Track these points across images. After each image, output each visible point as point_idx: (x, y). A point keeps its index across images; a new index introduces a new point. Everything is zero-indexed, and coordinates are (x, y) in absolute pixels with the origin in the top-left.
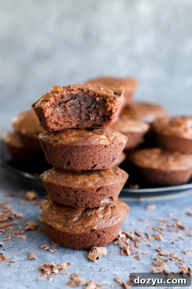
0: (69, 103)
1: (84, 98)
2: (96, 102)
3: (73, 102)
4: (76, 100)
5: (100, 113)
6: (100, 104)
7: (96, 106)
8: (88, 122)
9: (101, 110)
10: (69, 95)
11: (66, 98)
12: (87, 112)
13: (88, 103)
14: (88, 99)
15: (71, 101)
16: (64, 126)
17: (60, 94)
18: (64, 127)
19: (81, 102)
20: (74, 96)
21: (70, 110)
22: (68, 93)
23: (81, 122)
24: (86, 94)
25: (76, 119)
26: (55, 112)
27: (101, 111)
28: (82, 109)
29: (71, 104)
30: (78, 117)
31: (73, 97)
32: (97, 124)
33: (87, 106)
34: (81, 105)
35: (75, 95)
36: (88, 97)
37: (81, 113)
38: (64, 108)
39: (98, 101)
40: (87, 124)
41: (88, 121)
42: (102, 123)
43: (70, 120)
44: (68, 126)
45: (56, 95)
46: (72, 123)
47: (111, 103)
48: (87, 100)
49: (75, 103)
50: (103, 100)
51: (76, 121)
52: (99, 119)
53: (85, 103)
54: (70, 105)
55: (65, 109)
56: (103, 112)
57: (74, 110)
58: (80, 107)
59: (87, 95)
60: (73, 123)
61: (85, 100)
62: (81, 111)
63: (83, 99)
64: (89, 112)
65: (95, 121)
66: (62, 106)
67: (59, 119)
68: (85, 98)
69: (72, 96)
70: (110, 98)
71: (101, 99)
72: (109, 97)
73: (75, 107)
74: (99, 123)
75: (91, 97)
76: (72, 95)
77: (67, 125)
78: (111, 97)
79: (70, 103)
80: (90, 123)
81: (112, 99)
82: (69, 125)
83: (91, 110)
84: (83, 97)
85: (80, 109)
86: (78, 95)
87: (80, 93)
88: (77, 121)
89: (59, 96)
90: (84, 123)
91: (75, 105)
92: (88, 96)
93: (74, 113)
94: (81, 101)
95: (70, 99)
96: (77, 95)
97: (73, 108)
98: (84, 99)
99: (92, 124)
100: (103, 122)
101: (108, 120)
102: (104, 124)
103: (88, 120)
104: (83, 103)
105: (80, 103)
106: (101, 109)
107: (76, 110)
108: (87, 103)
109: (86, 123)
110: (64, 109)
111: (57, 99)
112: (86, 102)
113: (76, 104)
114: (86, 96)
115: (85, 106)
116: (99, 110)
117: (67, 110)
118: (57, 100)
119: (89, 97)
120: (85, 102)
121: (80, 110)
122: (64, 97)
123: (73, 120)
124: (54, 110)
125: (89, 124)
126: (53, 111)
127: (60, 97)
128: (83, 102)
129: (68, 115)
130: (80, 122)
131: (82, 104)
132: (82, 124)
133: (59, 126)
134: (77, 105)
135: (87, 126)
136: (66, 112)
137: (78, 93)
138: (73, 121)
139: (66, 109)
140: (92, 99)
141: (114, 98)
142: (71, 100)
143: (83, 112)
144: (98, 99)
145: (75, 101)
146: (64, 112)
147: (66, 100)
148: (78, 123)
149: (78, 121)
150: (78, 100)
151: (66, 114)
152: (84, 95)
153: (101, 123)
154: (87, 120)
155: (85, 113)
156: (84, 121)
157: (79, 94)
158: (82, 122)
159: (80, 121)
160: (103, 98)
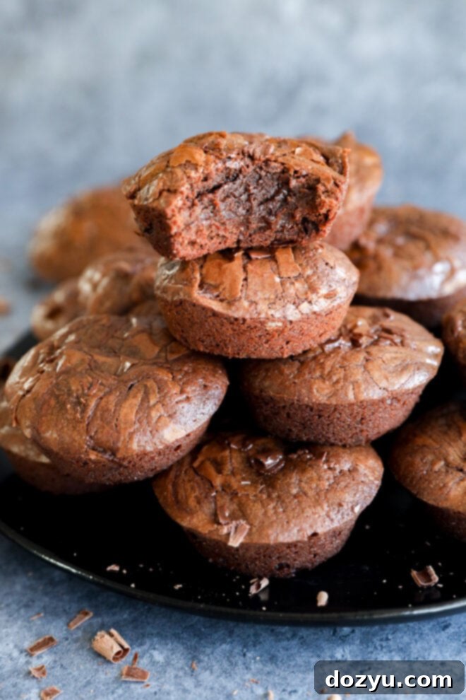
0: (221, 191)
1: (257, 177)
2: (289, 190)
3: (230, 189)
4: (238, 182)
5: (298, 216)
6: (298, 195)
7: (289, 199)
8: (263, 235)
9: (300, 209)
10: (222, 172)
11: (216, 179)
12: (264, 213)
13: (266, 190)
14: (266, 180)
15: (226, 187)
16: (207, 247)
17: (201, 170)
18: (208, 250)
19: (251, 188)
20: (232, 173)
21: (225, 209)
22: (220, 165)
23: (248, 234)
24: (261, 168)
25: (237, 228)
26: (192, 219)
27: (301, 211)
28: (252, 204)
29: (226, 195)
30: (241, 224)
31: (231, 177)
32: (285, 239)
33: (265, 197)
34: (250, 195)
35: (236, 170)
36: (266, 175)
37: (251, 214)
38: (210, 205)
39: (295, 187)
40: (261, 240)
41: (263, 233)
42: (298, 236)
43: (221, 233)
44: (217, 247)
45: (193, 174)
46: (227, 238)
47: (329, 196)
48: (264, 182)
49: (236, 190)
50: (306, 186)
51: (235, 234)
52: (292, 227)
53: (260, 191)
54: (223, 196)
55: (214, 208)
56: (305, 213)
57: (234, 206)
58: (248, 200)
59: (265, 171)
60: (230, 238)
61: (261, 182)
62: (249, 211)
63: (255, 180)
64: (270, 213)
65: (282, 231)
66: (206, 200)
67: (199, 233)
68: (260, 178)
69: (229, 173)
70: (326, 184)
71: (301, 182)
72: (322, 181)
73: (237, 200)
74: (290, 237)
75: (275, 177)
76: (228, 171)
77: (215, 243)
78: (328, 179)
79: (224, 190)
80: (270, 236)
81: (330, 186)
82: (220, 243)
83: (274, 208)
84: (254, 174)
85: (248, 204)
86: (243, 170)
87: (248, 166)
88: (238, 232)
89: (200, 177)
90: (253, 236)
91: (235, 196)
92: (268, 172)
93: (233, 215)
94: (249, 186)
95: (222, 182)
96: (240, 171)
97: (230, 204)
98: (257, 181)
99: (272, 239)
100: (301, 235)
101: (314, 231)
102: (302, 238)
103: (265, 231)
104: (255, 191)
105: (247, 190)
106: (302, 206)
107: (238, 207)
108: (264, 191)
109: (260, 237)
110: (211, 207)
111: (196, 182)
112: (262, 189)
113: (237, 194)
114: (263, 173)
115: (260, 198)
116: (297, 208)
117: (219, 211)
118: (195, 185)
119: (269, 175)
120: (260, 188)
121: (248, 208)
122: (211, 178)
123: (230, 231)
124: (190, 215)
125: (266, 240)
126: (188, 218)
127: (202, 178)
128: (255, 188)
129: (219, 221)
130: (243, 235)
131: (252, 194)
132: (250, 239)
133: (197, 247)
134: (241, 195)
135: (262, 244)
136: (215, 215)
137: (242, 167)
138: (230, 233)
139: (217, 208)
140: (278, 179)
141: (336, 185)
142: (226, 183)
143: (255, 213)
144: (293, 183)
145: (235, 186)
146: (212, 215)
147: (215, 183)
148: (241, 238)
149: (241, 232)
150: (242, 183)
151: (215, 220)
152: (258, 170)
153: (295, 237)
154: (262, 231)
155: (260, 214)
156: (255, 233)
157: (245, 167)
158: (250, 235)
159: (245, 233)
160: (307, 180)
